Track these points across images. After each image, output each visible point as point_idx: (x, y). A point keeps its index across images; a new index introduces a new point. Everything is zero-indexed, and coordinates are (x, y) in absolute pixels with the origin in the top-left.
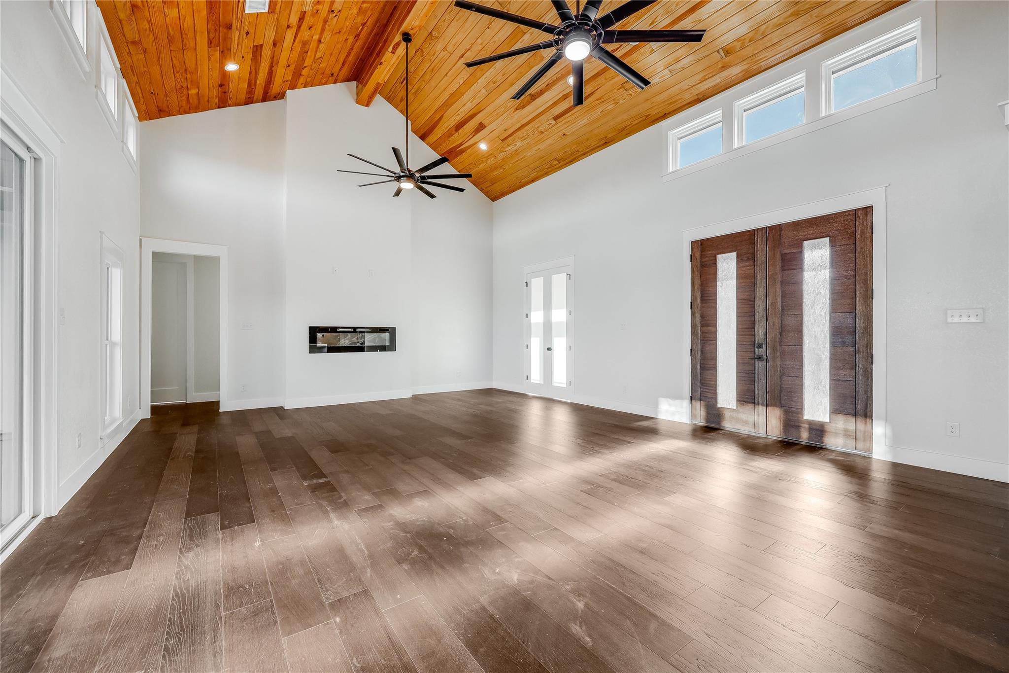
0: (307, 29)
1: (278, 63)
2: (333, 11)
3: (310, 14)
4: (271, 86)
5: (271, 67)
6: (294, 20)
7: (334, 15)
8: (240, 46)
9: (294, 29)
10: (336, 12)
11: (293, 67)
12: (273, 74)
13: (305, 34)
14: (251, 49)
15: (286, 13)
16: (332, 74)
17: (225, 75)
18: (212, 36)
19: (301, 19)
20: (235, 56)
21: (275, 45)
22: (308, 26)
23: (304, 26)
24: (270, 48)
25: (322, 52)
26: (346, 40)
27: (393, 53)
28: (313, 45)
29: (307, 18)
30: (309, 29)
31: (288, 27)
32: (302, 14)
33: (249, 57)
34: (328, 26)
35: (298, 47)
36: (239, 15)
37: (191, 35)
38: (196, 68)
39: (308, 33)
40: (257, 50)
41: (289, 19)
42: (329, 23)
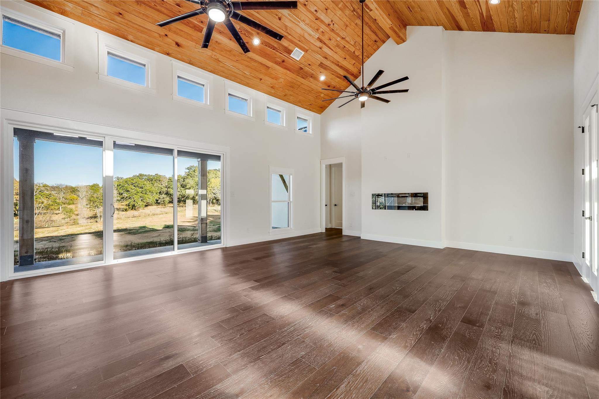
0: (330, 41)
1: (338, 62)
2: (329, 25)
3: (321, 36)
4: (350, 71)
5: (338, 65)
6: (319, 44)
7: (332, 25)
8: (314, 70)
9: (324, 46)
10: (330, 23)
11: (348, 57)
12: (343, 66)
13: (331, 44)
14: (319, 67)
15: (312, 46)
16: (376, 41)
17: (325, 83)
18: (301, 76)
19: (321, 41)
20: (318, 74)
21: (326, 58)
22: (328, 40)
23: (327, 42)
24: (326, 61)
25: (351, 40)
26: (356, 24)
27: (371, 10)
28: (343, 42)
29: (323, 38)
30: (330, 40)
31: (321, 48)
32: (319, 40)
33: (322, 70)
34: (337, 30)
35: (338, 50)
36: (298, 63)
37: (295, 81)
38: (311, 88)
39: (332, 42)
40: (321, 65)
41: (317, 47)
42: (335, 29)
